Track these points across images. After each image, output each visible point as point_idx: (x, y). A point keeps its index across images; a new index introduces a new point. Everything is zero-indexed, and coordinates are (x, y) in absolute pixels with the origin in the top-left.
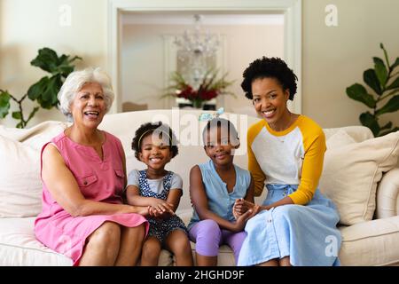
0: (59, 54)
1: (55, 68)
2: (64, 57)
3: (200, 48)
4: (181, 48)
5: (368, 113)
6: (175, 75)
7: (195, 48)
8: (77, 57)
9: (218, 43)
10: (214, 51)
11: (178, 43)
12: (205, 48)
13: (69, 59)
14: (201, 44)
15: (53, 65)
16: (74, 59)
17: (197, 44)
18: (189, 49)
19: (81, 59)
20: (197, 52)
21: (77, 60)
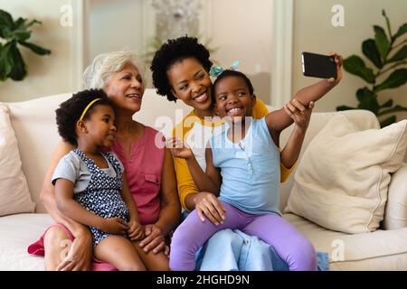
0: (15, 18)
1: (10, 33)
2: (21, 21)
3: (180, 12)
4: (159, 12)
5: (366, 88)
6: (154, 41)
7: (175, 11)
8: (35, 21)
9: (200, 7)
10: (196, 14)
11: (155, 6)
12: (186, 12)
13: (26, 23)
14: (182, 8)
15: (7, 30)
16: (31, 24)
17: (177, 7)
18: (168, 13)
19: (40, 23)
20: (177, 16)
21: (35, 24)
